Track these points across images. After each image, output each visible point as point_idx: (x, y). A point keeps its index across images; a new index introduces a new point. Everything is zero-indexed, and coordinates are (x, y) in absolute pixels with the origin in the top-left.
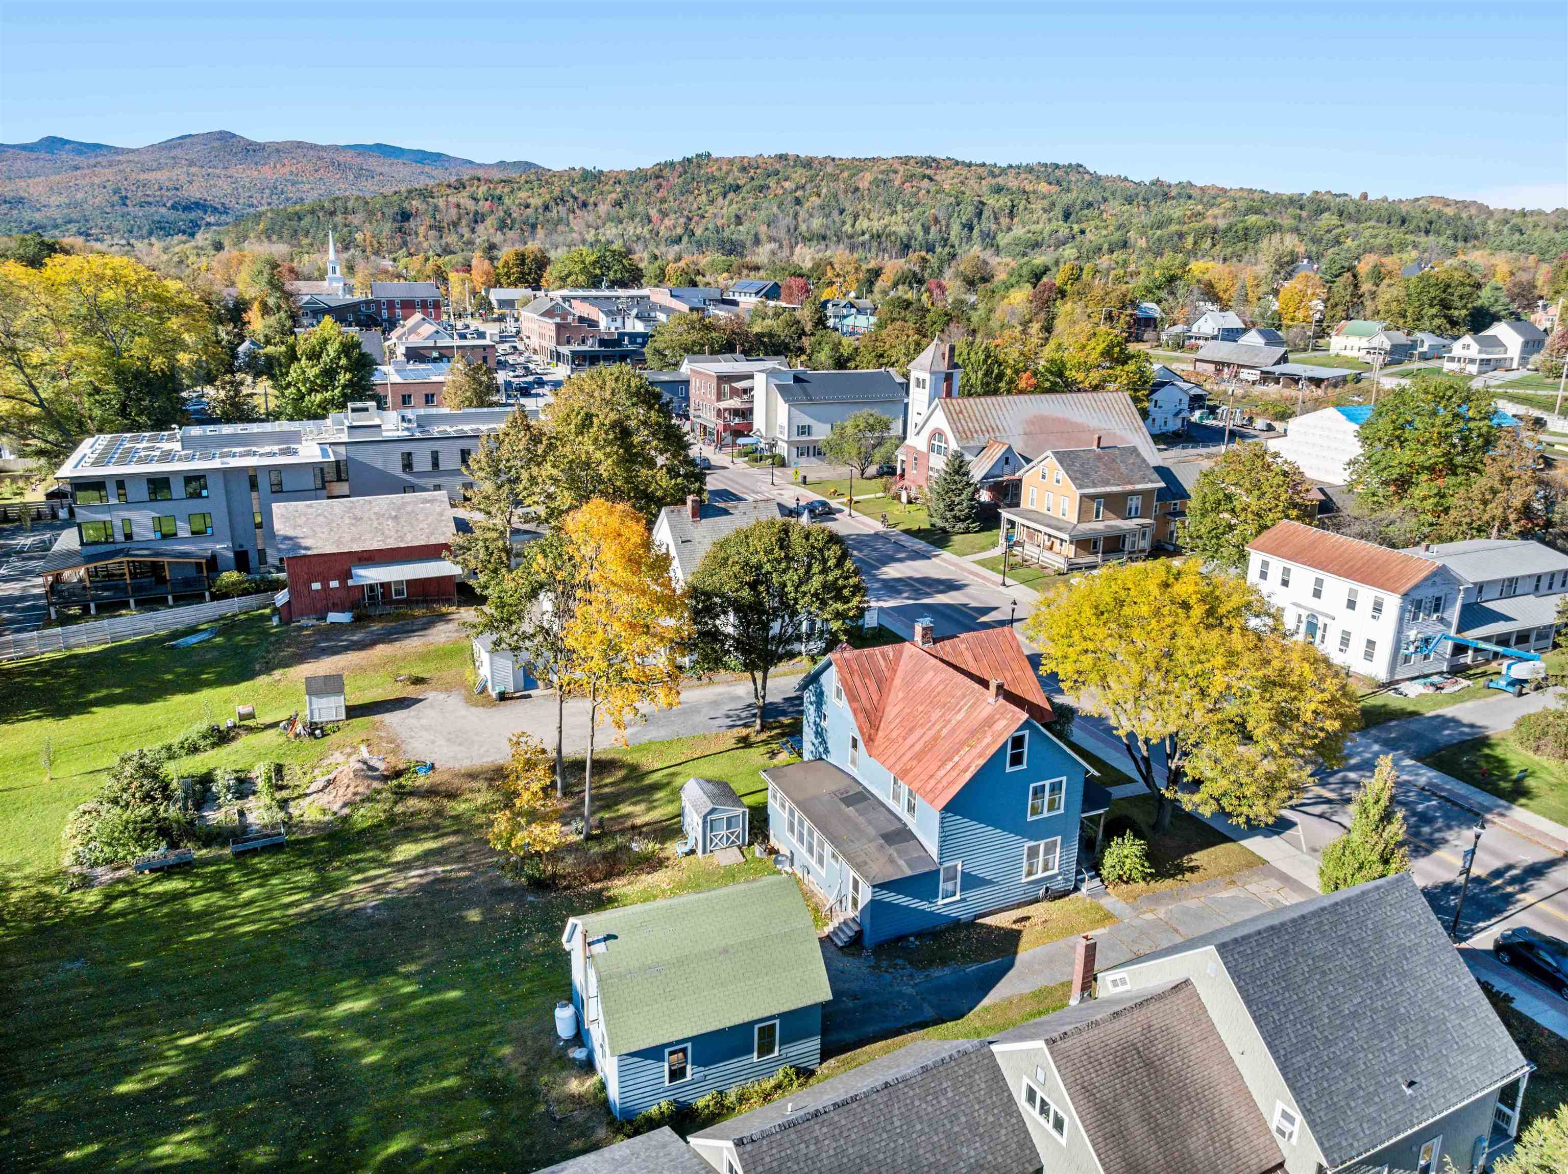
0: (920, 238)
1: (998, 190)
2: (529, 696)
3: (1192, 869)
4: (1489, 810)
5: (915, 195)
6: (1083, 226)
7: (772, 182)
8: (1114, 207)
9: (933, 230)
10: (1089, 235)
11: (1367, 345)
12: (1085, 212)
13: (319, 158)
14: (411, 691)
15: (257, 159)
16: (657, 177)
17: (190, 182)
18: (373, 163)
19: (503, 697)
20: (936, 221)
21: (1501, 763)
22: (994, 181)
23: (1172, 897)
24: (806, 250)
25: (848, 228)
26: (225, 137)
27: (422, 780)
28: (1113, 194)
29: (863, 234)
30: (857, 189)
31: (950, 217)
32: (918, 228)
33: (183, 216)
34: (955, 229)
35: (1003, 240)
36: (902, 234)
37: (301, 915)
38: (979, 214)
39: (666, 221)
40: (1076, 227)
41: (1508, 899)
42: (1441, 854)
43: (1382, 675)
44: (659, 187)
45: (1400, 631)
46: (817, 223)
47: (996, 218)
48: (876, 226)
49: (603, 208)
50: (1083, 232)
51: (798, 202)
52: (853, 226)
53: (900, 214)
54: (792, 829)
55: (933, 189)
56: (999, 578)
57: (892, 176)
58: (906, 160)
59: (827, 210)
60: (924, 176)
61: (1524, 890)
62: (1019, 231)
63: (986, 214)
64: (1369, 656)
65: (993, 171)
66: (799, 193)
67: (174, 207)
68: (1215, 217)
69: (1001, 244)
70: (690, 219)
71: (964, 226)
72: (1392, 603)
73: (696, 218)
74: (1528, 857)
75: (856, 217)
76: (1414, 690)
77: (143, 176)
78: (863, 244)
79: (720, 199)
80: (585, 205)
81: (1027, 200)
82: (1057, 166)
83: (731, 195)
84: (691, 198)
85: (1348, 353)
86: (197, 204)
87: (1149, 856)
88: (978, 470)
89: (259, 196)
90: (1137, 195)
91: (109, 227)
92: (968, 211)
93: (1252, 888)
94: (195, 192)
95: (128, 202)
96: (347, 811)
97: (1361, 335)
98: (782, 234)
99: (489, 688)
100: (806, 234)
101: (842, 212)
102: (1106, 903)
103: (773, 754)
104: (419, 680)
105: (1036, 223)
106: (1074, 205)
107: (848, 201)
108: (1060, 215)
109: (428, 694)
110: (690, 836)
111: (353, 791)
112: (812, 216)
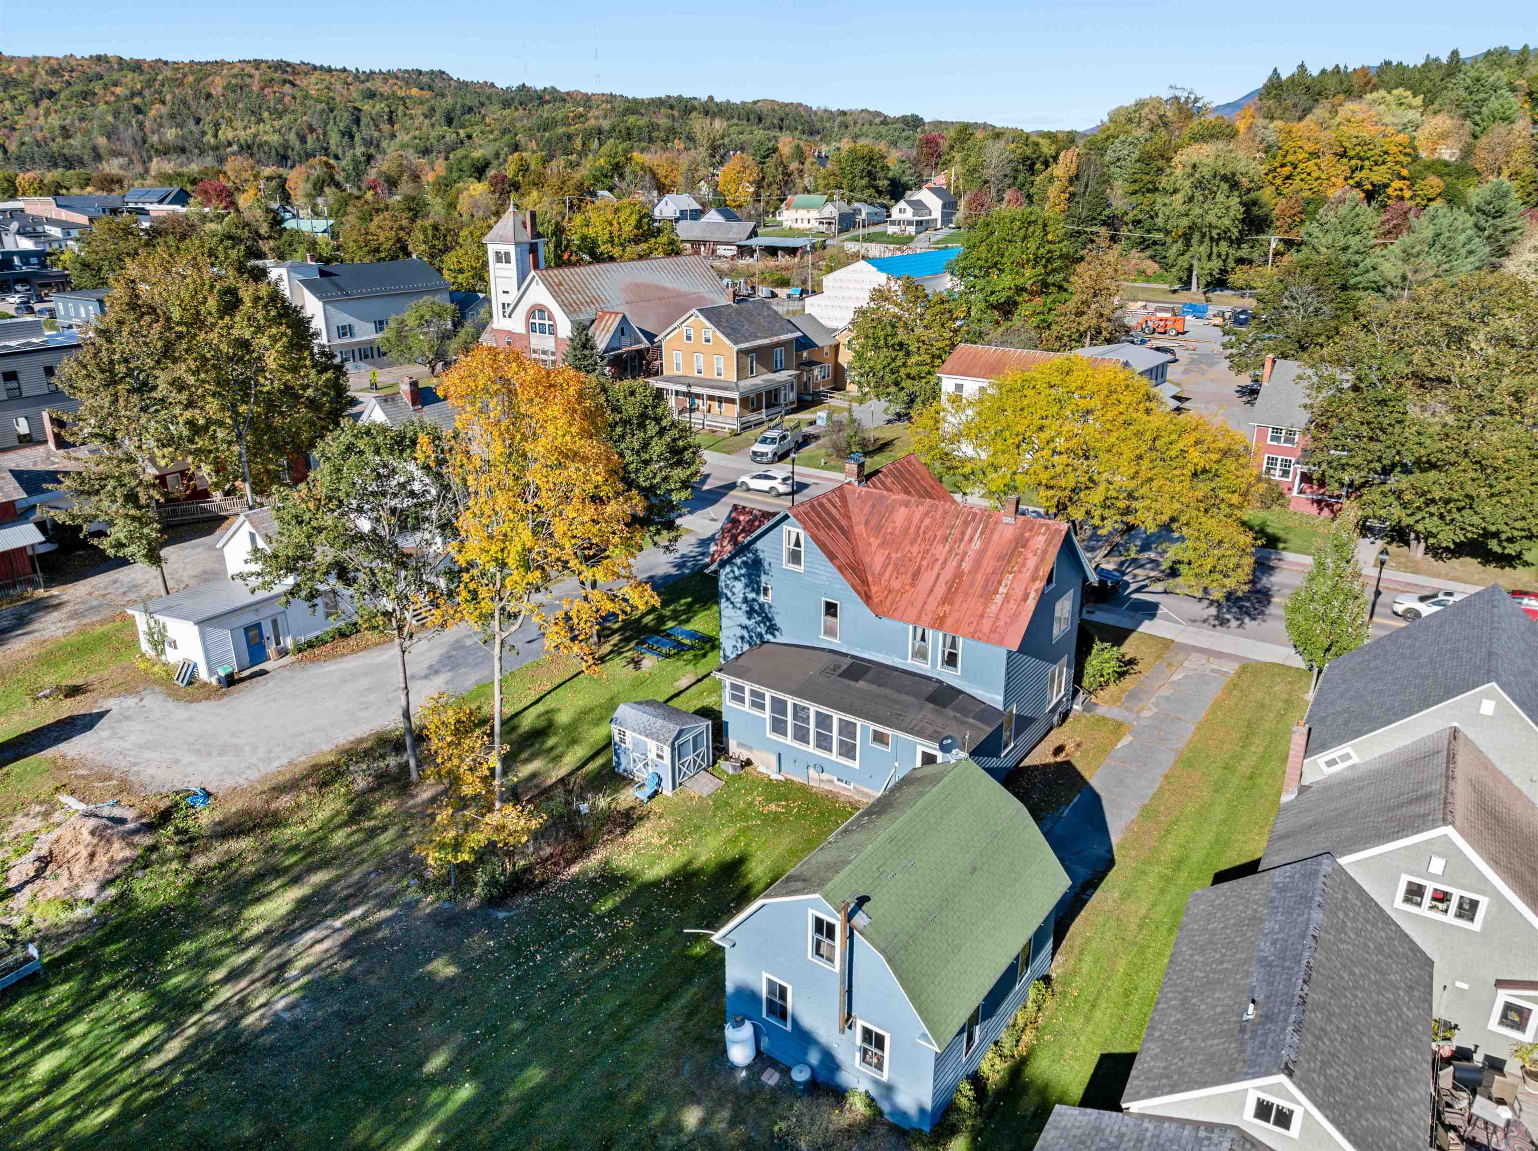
1: (371, 95)
2: (264, 673)
3: (1133, 661)
5: (280, 101)
6: (469, 130)
7: (97, 88)
8: (493, 113)
9: (310, 139)
10: (477, 140)
11: (818, 215)
12: (467, 117)
14: (70, 709)
19: (230, 681)
20: (312, 130)
22: (362, 87)
24: (164, 165)
25: (209, 138)
28: (487, 99)
29: (230, 144)
30: (209, 96)
31: (326, 124)
32: (292, 137)
34: (334, 139)
36: (275, 144)
38: (357, 121)
40: (462, 132)
46: (171, 134)
47: (376, 125)
48: (243, 135)
50: (470, 137)
51: (139, 110)
52: (216, 136)
53: (268, 122)
54: (780, 729)
55: (298, 95)
57: (248, 80)
58: (257, 64)
59: (179, 119)
60: (285, 82)
62: (403, 138)
63: (364, 121)
65: (360, 77)
66: (137, 100)
68: (597, 118)
71: (343, 135)
75: (217, 126)
79: (31, 107)
81: (404, 104)
82: (420, 73)
83: (45, 103)
85: (800, 225)
90: (510, 100)
92: (345, 118)
93: (1189, 665)
97: (808, 207)
98: (129, 147)
99: (203, 674)
100: (160, 147)
101: (198, 121)
102: (1101, 710)
103: (636, 663)
104: (74, 691)
105: (419, 128)
106: (454, 110)
107: (202, 108)
108: (443, 121)
109: (111, 703)
110: (642, 774)
111: (102, 860)
112: (161, 126)
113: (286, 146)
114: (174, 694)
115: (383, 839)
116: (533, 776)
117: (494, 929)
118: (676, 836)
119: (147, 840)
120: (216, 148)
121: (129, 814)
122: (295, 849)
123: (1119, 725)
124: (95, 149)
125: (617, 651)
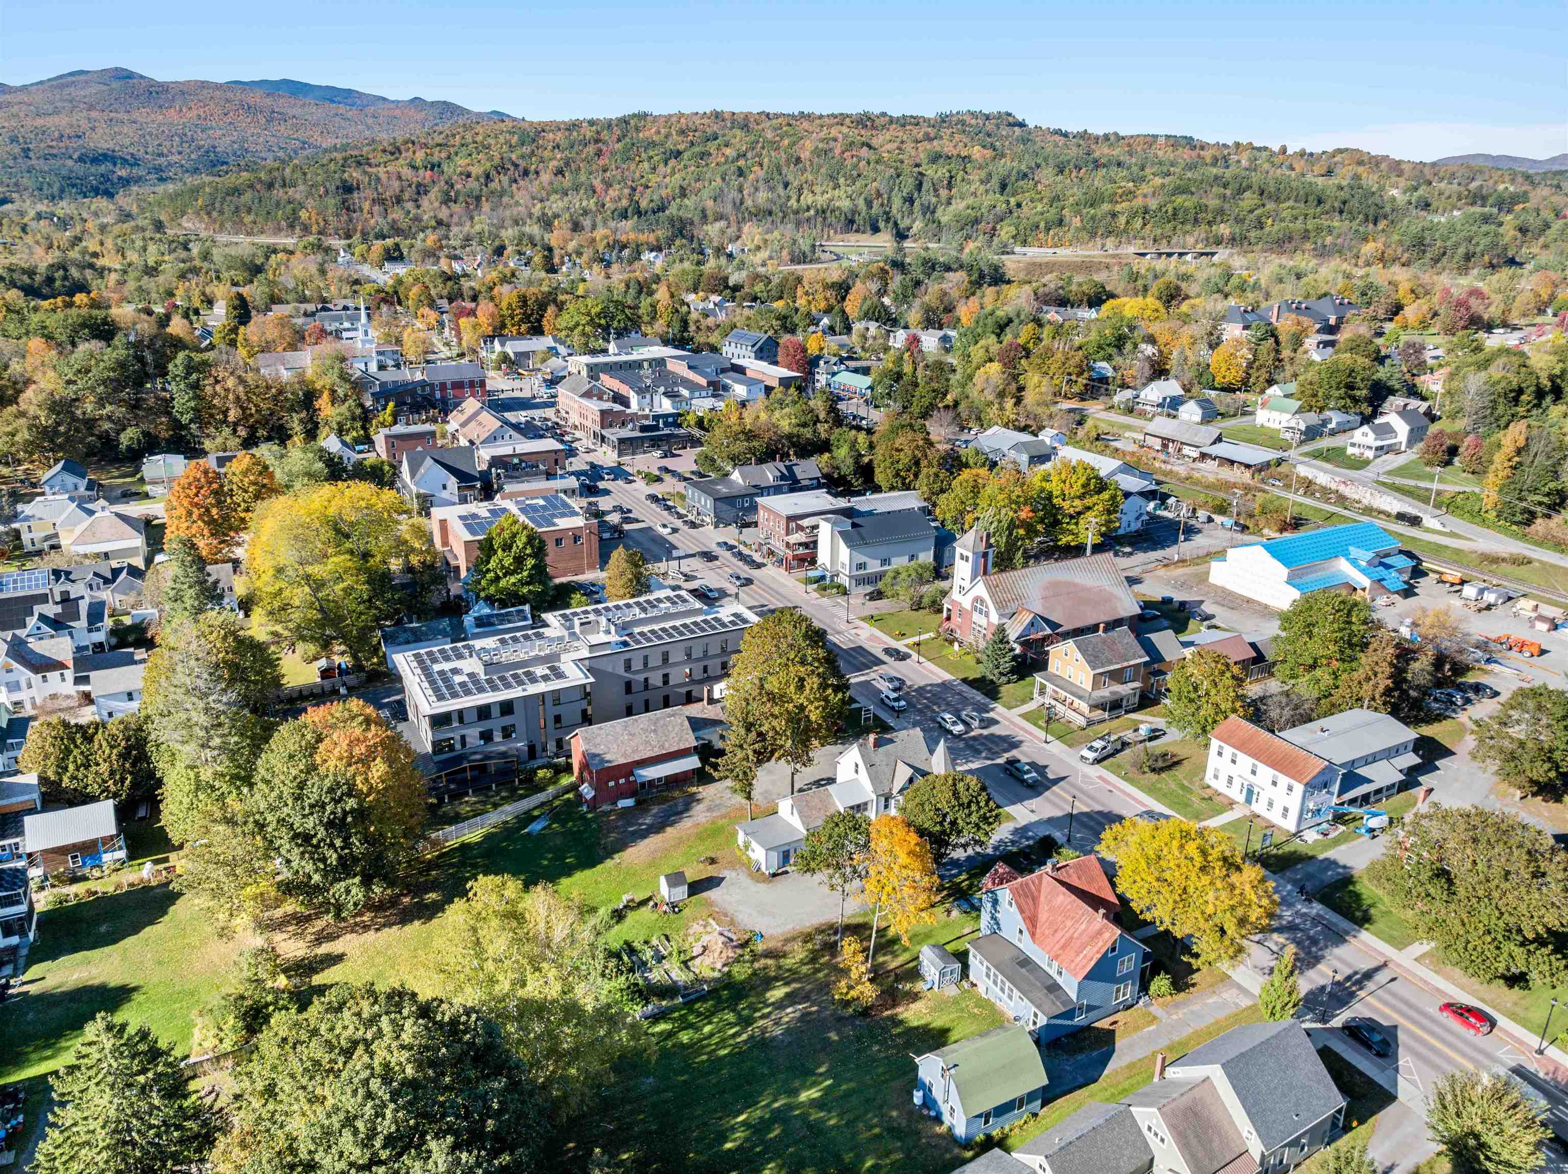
0: (863, 214)
1: (935, 158)
2: (786, 872)
3: (1193, 985)
4: (1347, 933)
6: (1019, 197)
7: (712, 147)
8: (1046, 179)
9: (876, 204)
10: (1025, 208)
11: (1286, 424)
12: (1021, 183)
13: (227, 101)
14: (711, 871)
15: (161, 102)
16: (597, 141)
17: (93, 129)
18: (283, 104)
19: (774, 874)
20: (879, 195)
21: (1357, 896)
22: (930, 148)
23: (1184, 1003)
24: (755, 230)
25: (793, 203)
26: (124, 76)
27: (760, 947)
28: (1046, 159)
29: (808, 209)
30: (798, 160)
31: (892, 190)
32: (861, 203)
33: (93, 170)
34: (897, 203)
35: (944, 216)
36: (845, 210)
37: (745, 1042)
38: (920, 187)
39: (611, 192)
40: (1013, 201)
41: (1352, 995)
42: (1321, 967)
43: (1293, 829)
44: (599, 153)
45: (1303, 804)
46: (763, 196)
47: (936, 190)
48: (821, 200)
49: (545, 177)
50: (1019, 205)
51: (741, 173)
52: (798, 201)
53: (843, 187)
54: (988, 976)
55: (873, 158)
56: (1042, 734)
57: (832, 144)
58: (842, 120)
59: (771, 183)
60: (862, 141)
61: (1361, 989)
62: (958, 206)
63: (925, 187)
64: (1285, 816)
66: (741, 163)
67: (81, 159)
68: (1145, 196)
69: (944, 220)
70: (634, 189)
71: (905, 200)
72: (1299, 788)
73: (640, 189)
74: (1365, 966)
75: (800, 191)
76: (1311, 836)
77: (39, 122)
78: (808, 220)
79: (662, 166)
80: (526, 173)
81: (964, 169)
83: (672, 162)
84: (633, 166)
85: (1271, 424)
86: (105, 156)
87: (1173, 983)
88: (1013, 633)
89: (168, 144)
90: (1069, 162)
91: (16, 184)
92: (909, 183)
93: (1225, 995)
94: (100, 141)
95: (31, 154)
96: (726, 969)
97: (1281, 411)
98: (728, 209)
99: (763, 868)
100: (753, 210)
101: (786, 185)
102: (1151, 1009)
103: (949, 912)
104: (713, 861)
105: (974, 194)
106: (1009, 176)
107: (790, 173)
108: (997, 188)
109: (725, 873)
110: (928, 978)
111: (724, 955)
112: (757, 189)
113: (854, 212)
114: (750, 875)
115: (821, 975)
116: (884, 963)
117: (854, 1027)
118: (933, 1010)
119: (739, 951)
120: (797, 212)
121: (734, 937)
122: (789, 970)
123: (1155, 1018)
124: (703, 211)
125: (942, 902)
